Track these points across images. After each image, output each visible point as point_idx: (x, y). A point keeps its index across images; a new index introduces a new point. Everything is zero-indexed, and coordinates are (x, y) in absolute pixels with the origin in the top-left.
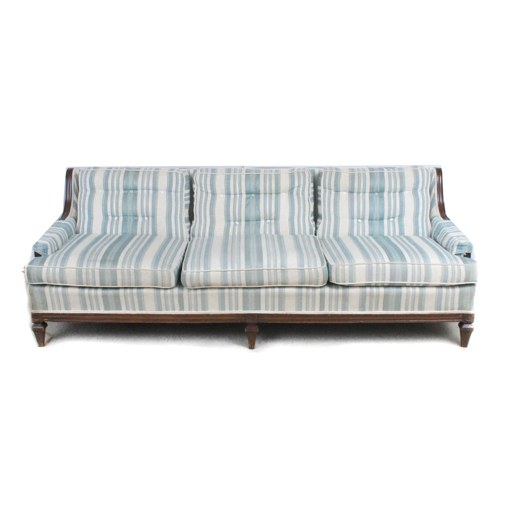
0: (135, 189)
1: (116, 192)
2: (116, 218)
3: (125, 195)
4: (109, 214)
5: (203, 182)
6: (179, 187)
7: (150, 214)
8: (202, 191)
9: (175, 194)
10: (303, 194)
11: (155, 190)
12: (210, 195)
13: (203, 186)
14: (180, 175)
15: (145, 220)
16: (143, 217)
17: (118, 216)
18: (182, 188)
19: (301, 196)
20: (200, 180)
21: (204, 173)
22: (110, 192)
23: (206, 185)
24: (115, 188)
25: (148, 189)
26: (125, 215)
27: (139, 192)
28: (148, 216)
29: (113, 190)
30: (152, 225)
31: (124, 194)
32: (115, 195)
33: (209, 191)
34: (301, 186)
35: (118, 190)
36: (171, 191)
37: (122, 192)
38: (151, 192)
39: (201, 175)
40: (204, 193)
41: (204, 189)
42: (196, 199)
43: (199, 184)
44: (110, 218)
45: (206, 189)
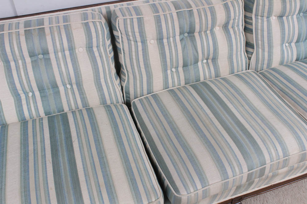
0: (45, 52)
1: (20, 62)
2: (30, 94)
3: (35, 64)
4: (20, 92)
5: (129, 30)
6: (101, 40)
7: (74, 81)
8: (129, 40)
9: (98, 50)
10: (238, 26)
11: (72, 49)
12: (140, 44)
13: (130, 34)
14: (98, 24)
15: (67, 88)
16: (64, 85)
17: (33, 92)
18: (104, 40)
19: (236, 28)
20: (126, 28)
21: (128, 17)
22: (12, 64)
23: (133, 32)
24: (19, 58)
25: (63, 50)
26: (41, 90)
27: (52, 56)
28: (71, 84)
29: (16, 61)
30: (80, 95)
31: (32, 62)
32: (21, 67)
33: (139, 39)
34: (237, 18)
35: (23, 58)
36: (92, 47)
37: (28, 60)
38: (67, 53)
39: (125, 21)
40: (133, 43)
41: (131, 38)
42: (123, 50)
43: (123, 32)
44: (23, 97)
45: (134, 37)
